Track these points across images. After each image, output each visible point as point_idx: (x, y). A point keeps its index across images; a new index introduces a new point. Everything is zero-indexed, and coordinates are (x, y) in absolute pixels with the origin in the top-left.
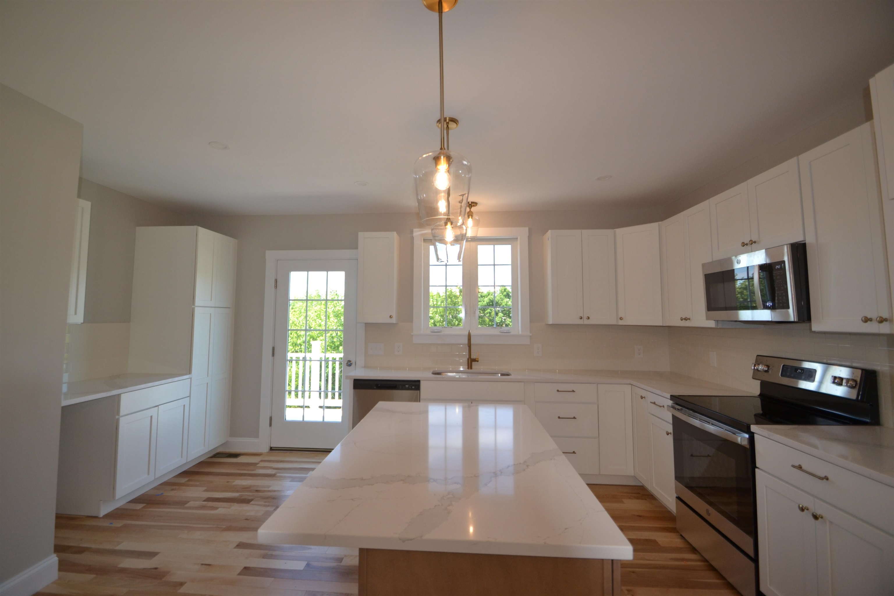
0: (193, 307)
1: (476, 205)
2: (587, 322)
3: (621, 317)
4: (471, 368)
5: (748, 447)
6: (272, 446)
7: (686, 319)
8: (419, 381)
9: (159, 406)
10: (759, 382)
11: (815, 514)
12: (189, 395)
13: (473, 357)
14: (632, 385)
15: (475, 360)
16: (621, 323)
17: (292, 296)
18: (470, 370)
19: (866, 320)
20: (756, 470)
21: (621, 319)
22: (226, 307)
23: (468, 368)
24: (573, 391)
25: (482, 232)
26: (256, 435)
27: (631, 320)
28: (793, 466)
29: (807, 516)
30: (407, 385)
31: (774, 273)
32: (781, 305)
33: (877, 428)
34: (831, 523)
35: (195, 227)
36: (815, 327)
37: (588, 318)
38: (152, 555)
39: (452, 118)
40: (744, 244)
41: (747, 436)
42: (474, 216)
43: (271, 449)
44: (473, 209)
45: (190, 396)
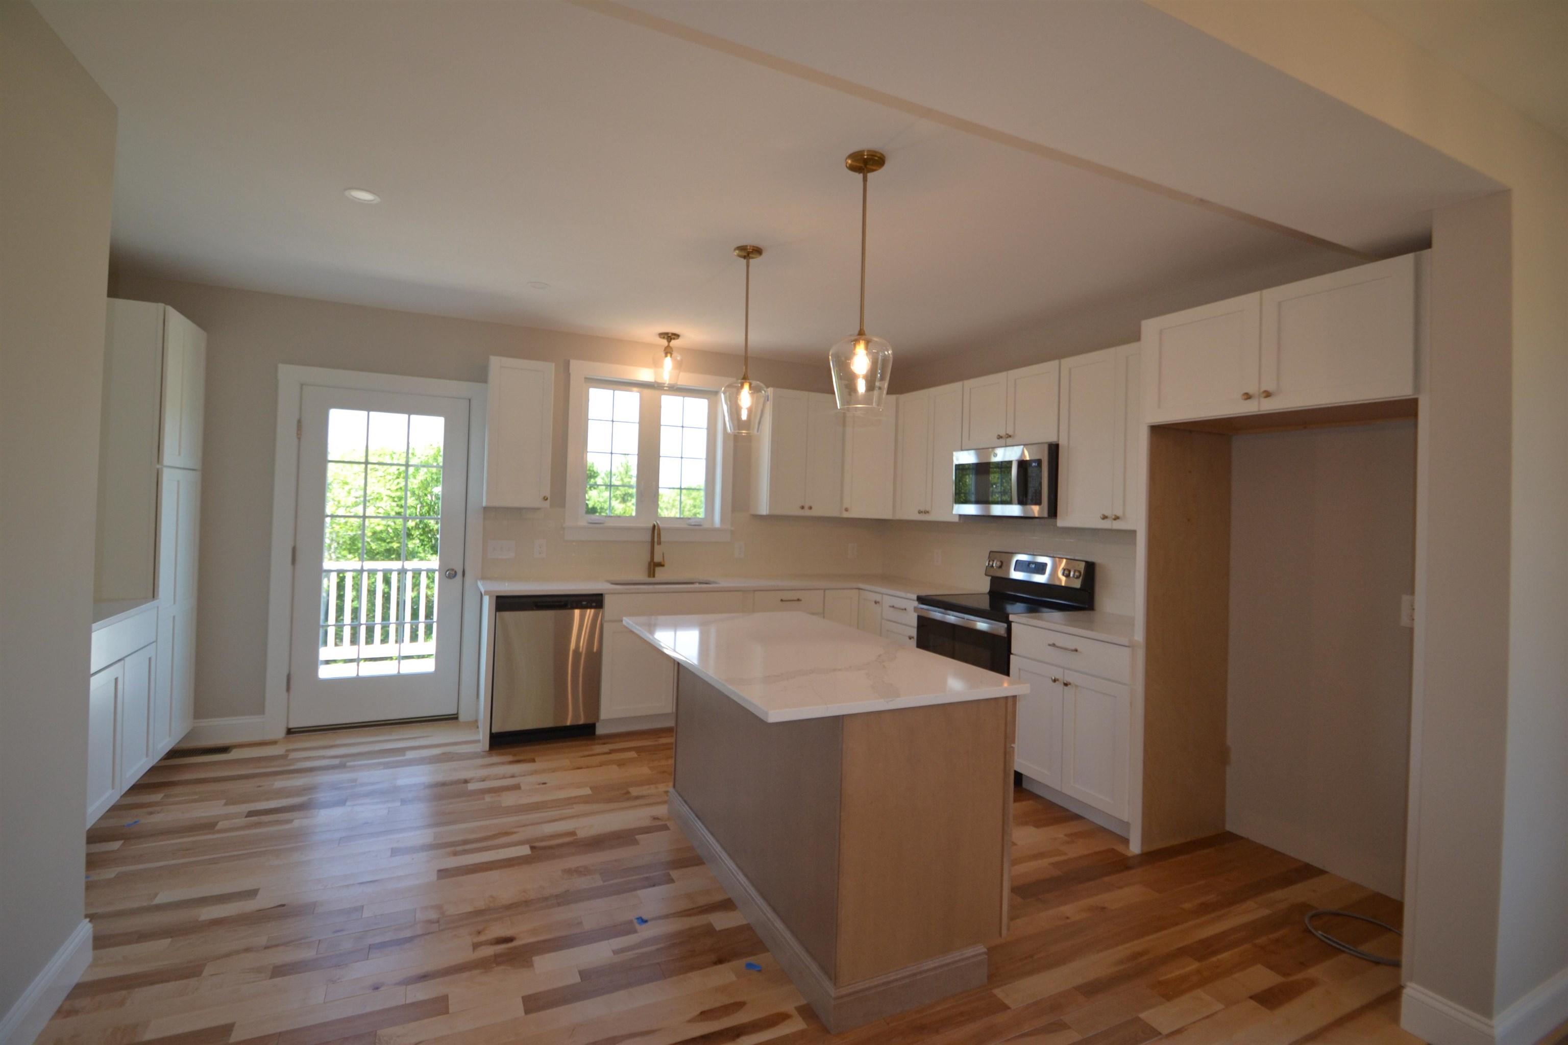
0: (158, 466)
1: (678, 338)
2: (807, 513)
3: (847, 508)
4: (654, 576)
5: (1006, 635)
6: (291, 726)
7: (926, 512)
8: (601, 595)
9: (126, 659)
10: (989, 578)
11: (1065, 682)
12: (154, 639)
13: (657, 559)
14: (860, 590)
15: (661, 565)
16: (846, 515)
17: (333, 452)
18: (652, 580)
19: (1105, 517)
20: (1012, 656)
21: (846, 510)
22: (188, 467)
23: (649, 576)
24: (799, 600)
25: (685, 379)
26: (259, 708)
27: (857, 512)
28: (1050, 645)
29: (1059, 687)
30: (584, 601)
31: (1030, 470)
32: (1034, 501)
33: (1091, 612)
34: (1076, 686)
35: (161, 306)
36: (1061, 522)
37: (810, 508)
38: (251, 894)
39: (757, 247)
40: (1000, 437)
41: (1005, 625)
42: (675, 354)
43: (290, 731)
44: (674, 343)
45: (156, 641)
